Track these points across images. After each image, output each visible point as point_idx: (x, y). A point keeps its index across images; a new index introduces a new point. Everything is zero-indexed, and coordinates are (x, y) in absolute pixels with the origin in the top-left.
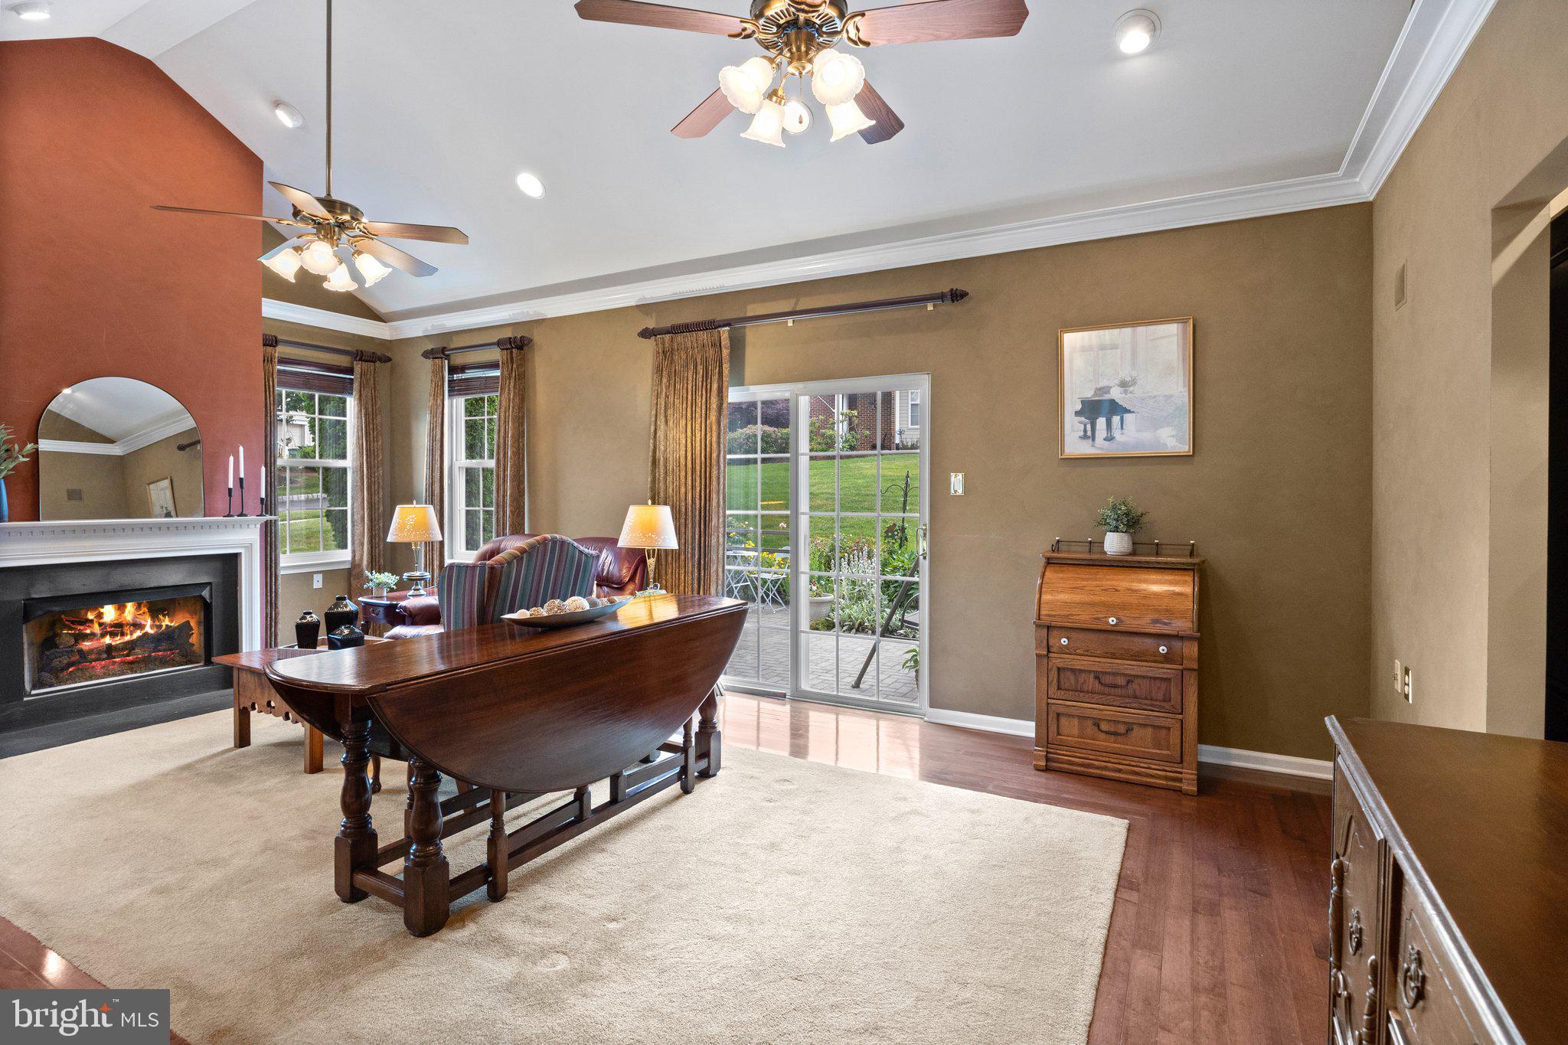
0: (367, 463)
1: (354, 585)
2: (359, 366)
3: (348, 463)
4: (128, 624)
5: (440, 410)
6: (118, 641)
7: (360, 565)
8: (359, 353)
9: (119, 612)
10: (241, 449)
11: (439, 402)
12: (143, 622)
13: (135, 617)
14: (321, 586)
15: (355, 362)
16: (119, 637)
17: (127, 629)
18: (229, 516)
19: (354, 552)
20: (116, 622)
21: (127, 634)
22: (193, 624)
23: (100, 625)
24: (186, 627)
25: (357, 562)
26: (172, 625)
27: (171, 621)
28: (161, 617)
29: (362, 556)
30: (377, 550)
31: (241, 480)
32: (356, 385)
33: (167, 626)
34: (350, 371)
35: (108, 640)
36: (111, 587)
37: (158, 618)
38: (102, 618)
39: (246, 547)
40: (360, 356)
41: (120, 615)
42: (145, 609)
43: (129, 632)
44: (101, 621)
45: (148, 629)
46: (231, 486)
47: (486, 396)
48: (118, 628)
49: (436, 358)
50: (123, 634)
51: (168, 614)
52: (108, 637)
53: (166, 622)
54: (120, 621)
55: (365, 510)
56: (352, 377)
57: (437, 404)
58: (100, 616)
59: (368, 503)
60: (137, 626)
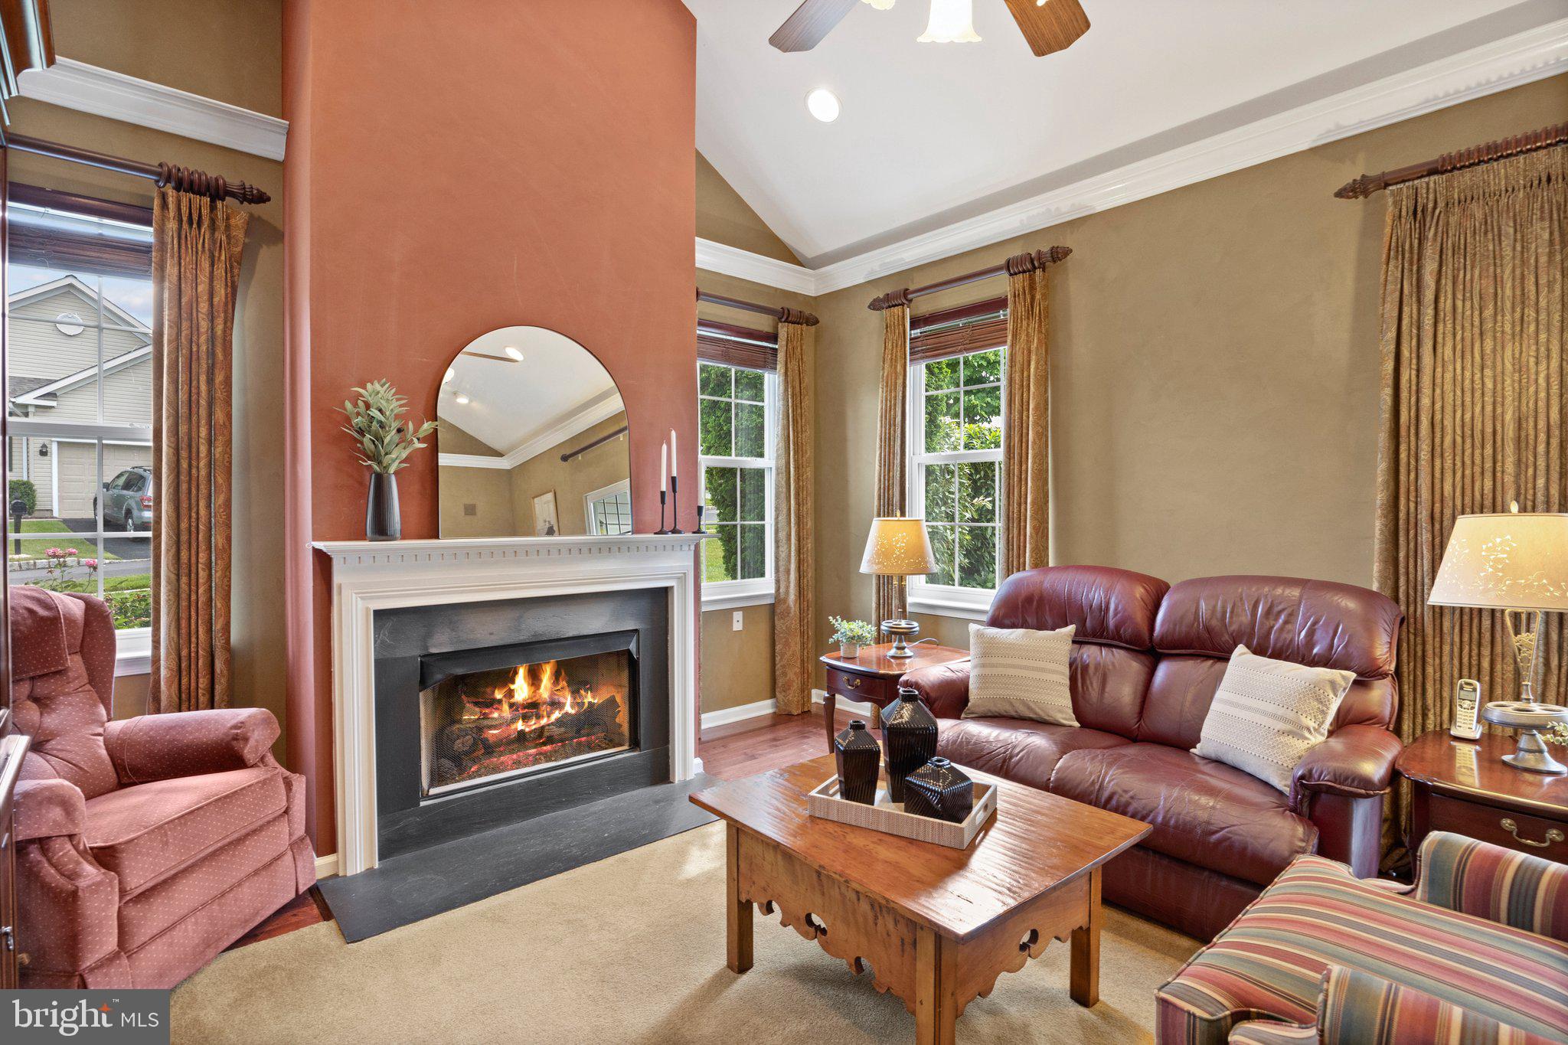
0: (795, 461)
1: (778, 627)
2: (785, 329)
3: (769, 461)
4: (544, 703)
5: (900, 381)
6: (533, 725)
7: (785, 600)
8: (786, 311)
9: (533, 689)
10: (673, 434)
11: (899, 368)
12: (562, 700)
13: (552, 694)
14: (741, 628)
15: (780, 324)
16: (533, 722)
17: (544, 709)
18: (661, 532)
19: (778, 581)
20: (530, 701)
21: (543, 717)
22: (618, 699)
23: (511, 705)
24: (612, 702)
25: (782, 596)
26: (596, 701)
27: (594, 697)
28: (582, 692)
29: (788, 587)
30: (805, 581)
31: (674, 479)
32: (781, 356)
33: (590, 703)
34: (773, 338)
35: (520, 725)
36: (523, 637)
37: (578, 692)
38: (513, 697)
39: (679, 578)
40: (784, 316)
41: (534, 692)
42: (564, 683)
43: (545, 713)
44: (512, 701)
45: (569, 709)
46: (664, 488)
47: (961, 357)
48: (532, 707)
49: (894, 306)
50: (539, 717)
51: (591, 689)
52: (521, 722)
53: (589, 698)
54: (534, 699)
55: (792, 525)
56: (777, 347)
57: (896, 373)
58: (510, 694)
59: (795, 515)
60: (555, 704)
